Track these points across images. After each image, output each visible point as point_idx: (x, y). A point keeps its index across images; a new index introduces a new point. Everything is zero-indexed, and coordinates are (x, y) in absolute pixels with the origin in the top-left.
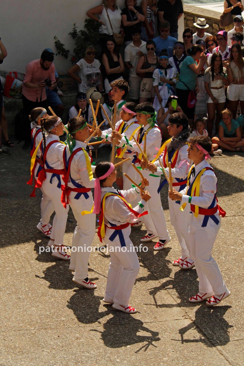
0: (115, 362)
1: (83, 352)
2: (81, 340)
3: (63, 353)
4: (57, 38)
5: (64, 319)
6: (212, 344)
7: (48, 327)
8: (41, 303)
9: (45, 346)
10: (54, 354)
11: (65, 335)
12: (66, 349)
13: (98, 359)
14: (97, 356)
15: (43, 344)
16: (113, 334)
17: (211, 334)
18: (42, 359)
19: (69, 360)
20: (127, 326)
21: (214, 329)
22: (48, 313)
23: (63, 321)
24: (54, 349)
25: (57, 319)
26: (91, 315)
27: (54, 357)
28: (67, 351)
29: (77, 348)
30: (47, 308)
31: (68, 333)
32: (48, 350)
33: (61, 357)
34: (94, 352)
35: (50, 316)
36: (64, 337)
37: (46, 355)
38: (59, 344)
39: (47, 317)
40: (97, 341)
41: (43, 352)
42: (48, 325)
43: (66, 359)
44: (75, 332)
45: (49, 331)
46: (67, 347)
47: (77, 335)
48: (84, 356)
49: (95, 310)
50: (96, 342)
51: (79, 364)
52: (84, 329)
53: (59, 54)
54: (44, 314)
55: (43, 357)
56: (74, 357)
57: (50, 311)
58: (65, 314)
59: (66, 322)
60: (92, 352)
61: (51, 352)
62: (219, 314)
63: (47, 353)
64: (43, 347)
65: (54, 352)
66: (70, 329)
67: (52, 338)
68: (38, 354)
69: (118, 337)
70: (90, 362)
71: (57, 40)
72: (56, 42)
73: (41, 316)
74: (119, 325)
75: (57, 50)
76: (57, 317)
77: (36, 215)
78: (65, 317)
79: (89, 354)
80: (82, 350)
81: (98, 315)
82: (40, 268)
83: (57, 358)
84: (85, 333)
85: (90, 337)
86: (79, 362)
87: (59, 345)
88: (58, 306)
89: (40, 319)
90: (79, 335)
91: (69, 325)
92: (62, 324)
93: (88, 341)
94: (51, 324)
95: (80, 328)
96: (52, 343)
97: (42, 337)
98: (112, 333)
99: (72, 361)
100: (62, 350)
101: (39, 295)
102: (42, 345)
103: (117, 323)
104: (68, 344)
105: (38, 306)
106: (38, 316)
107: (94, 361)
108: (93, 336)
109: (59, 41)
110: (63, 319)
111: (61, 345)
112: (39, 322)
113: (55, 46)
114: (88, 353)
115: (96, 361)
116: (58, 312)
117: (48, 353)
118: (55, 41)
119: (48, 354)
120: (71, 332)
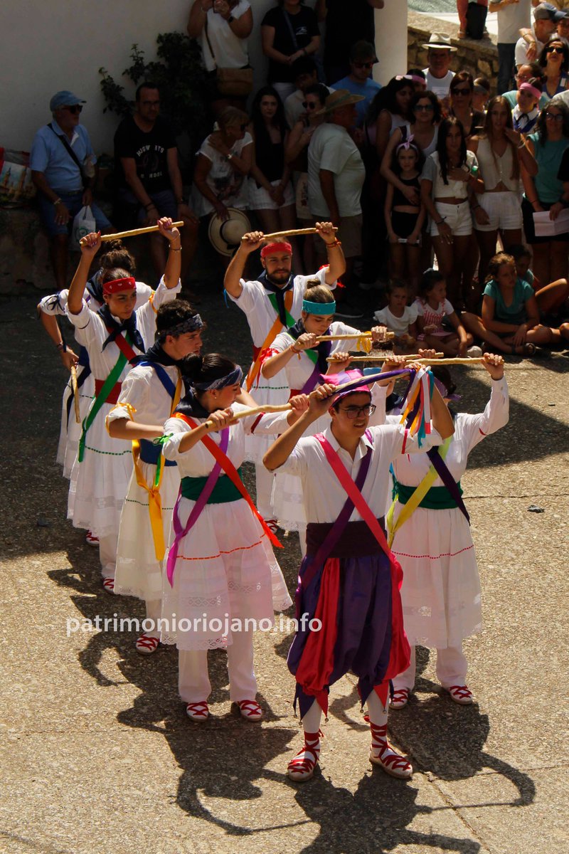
0: (201, 812)
1: (128, 787)
2: (124, 761)
3: (80, 787)
4: (106, 72)
5: (89, 711)
6: (429, 781)
7: (51, 728)
8: (37, 673)
9: (38, 770)
10: (59, 789)
11: (87, 748)
12: (88, 779)
13: (162, 805)
14: (160, 797)
15: (34, 765)
16: (201, 749)
17: (429, 758)
18: (29, 799)
19: (93, 803)
20: (234, 733)
21: (437, 746)
22: (51, 697)
23: (86, 715)
24: (59, 777)
25: (71, 712)
26: (152, 705)
27: (58, 797)
28: (90, 783)
29: (114, 778)
30: (51, 686)
31: (94, 745)
32: (45, 780)
33: (74, 797)
34: (153, 787)
35: (56, 703)
36: (84, 751)
37: (39, 791)
38: (72, 766)
39: (49, 705)
40: (161, 764)
41: (34, 783)
42: (50, 724)
43: (87, 801)
44: (112, 743)
45: (52, 738)
46: (91, 775)
47: (115, 749)
48: (128, 796)
49: (162, 695)
50: (158, 766)
51: (116, 813)
52: (134, 737)
53: (111, 109)
54: (43, 698)
55: (33, 795)
56: (104, 797)
57: (56, 691)
58: (90, 700)
59: (93, 720)
60: (147, 788)
61: (52, 783)
62: (450, 714)
63: (42, 786)
64: (35, 773)
65: (59, 784)
66: (101, 734)
67: (57, 753)
68: (21, 787)
69: (210, 757)
70: (141, 810)
71: (106, 77)
72: (103, 82)
73: (33, 703)
74: (214, 730)
75: (106, 100)
76: (72, 706)
77: (37, 476)
78: (90, 707)
79: (140, 793)
80: (124, 783)
81: (168, 706)
82: (38, 596)
83: (66, 798)
84: (134, 746)
85: (145, 755)
86: (116, 810)
87: (71, 770)
88: (76, 682)
89: (32, 709)
90: (121, 749)
91: (98, 726)
92: (82, 723)
93: (141, 762)
94: (56, 721)
95: (124, 733)
96: (55, 764)
97: (33, 751)
98: (198, 747)
99: (101, 805)
100: (78, 782)
101: (32, 656)
102: (33, 768)
103: (210, 725)
104: (92, 768)
105: (29, 681)
106: (28, 703)
107: (152, 809)
108: (153, 751)
109: (112, 79)
110: (85, 711)
111: (76, 769)
112: (29, 715)
113: (102, 90)
114: (140, 790)
115: (156, 808)
116: (75, 697)
117: (46, 786)
118: (102, 79)
119: (46, 789)
120: (103, 742)
